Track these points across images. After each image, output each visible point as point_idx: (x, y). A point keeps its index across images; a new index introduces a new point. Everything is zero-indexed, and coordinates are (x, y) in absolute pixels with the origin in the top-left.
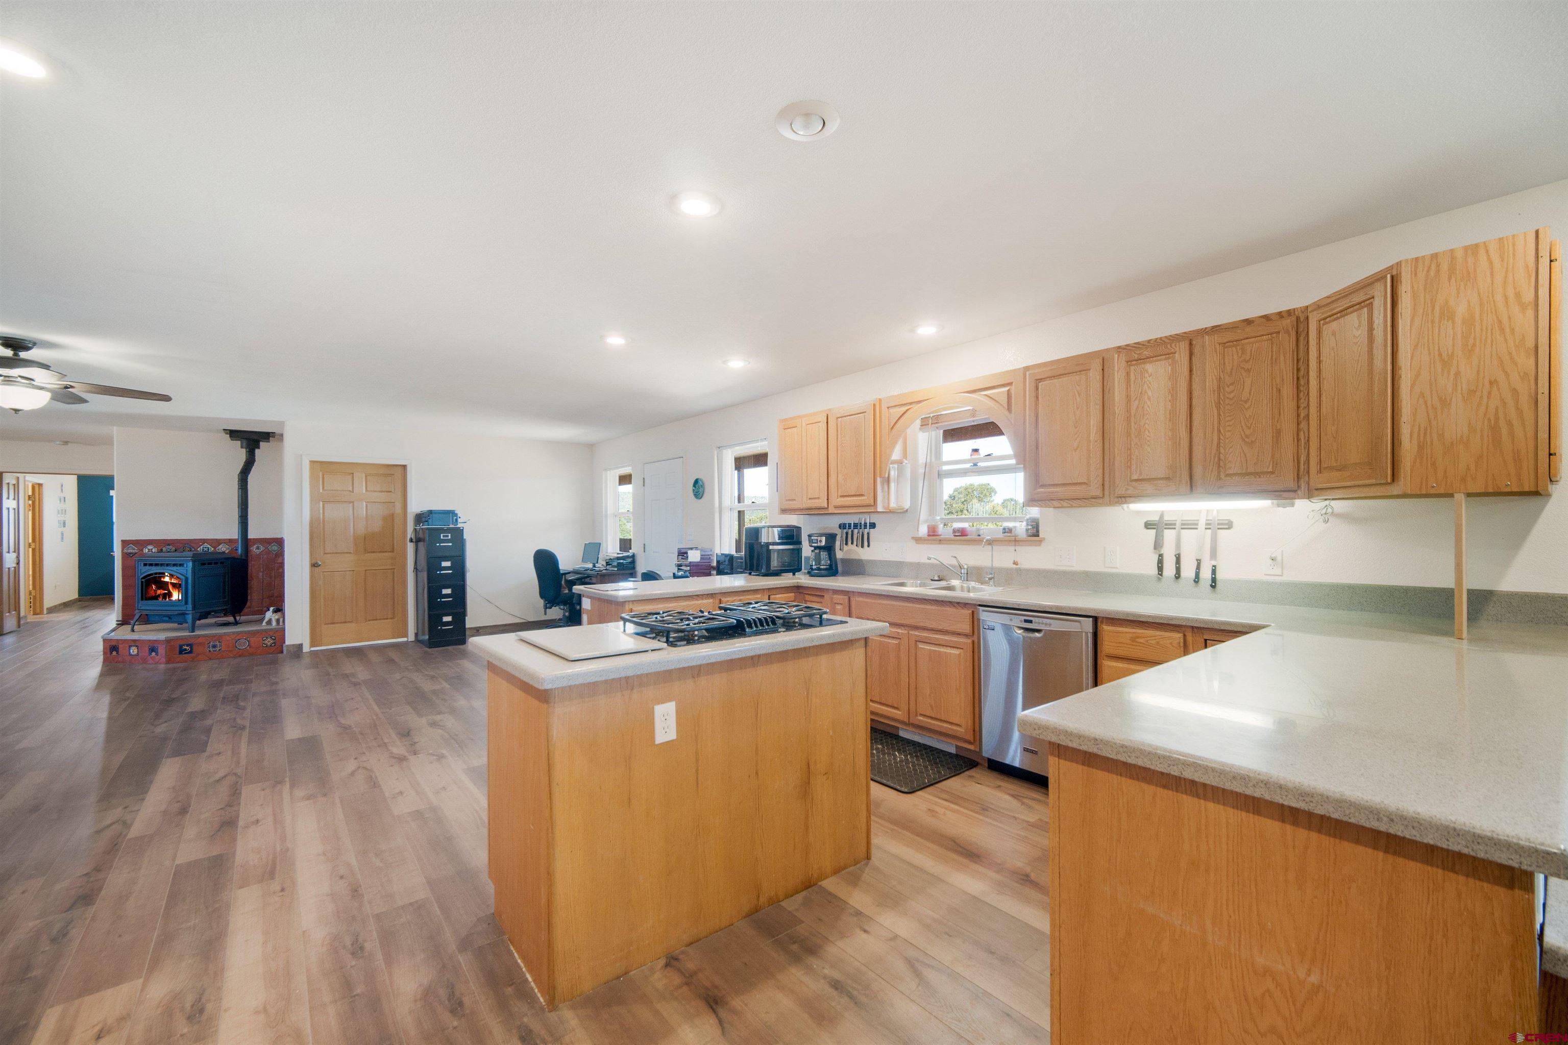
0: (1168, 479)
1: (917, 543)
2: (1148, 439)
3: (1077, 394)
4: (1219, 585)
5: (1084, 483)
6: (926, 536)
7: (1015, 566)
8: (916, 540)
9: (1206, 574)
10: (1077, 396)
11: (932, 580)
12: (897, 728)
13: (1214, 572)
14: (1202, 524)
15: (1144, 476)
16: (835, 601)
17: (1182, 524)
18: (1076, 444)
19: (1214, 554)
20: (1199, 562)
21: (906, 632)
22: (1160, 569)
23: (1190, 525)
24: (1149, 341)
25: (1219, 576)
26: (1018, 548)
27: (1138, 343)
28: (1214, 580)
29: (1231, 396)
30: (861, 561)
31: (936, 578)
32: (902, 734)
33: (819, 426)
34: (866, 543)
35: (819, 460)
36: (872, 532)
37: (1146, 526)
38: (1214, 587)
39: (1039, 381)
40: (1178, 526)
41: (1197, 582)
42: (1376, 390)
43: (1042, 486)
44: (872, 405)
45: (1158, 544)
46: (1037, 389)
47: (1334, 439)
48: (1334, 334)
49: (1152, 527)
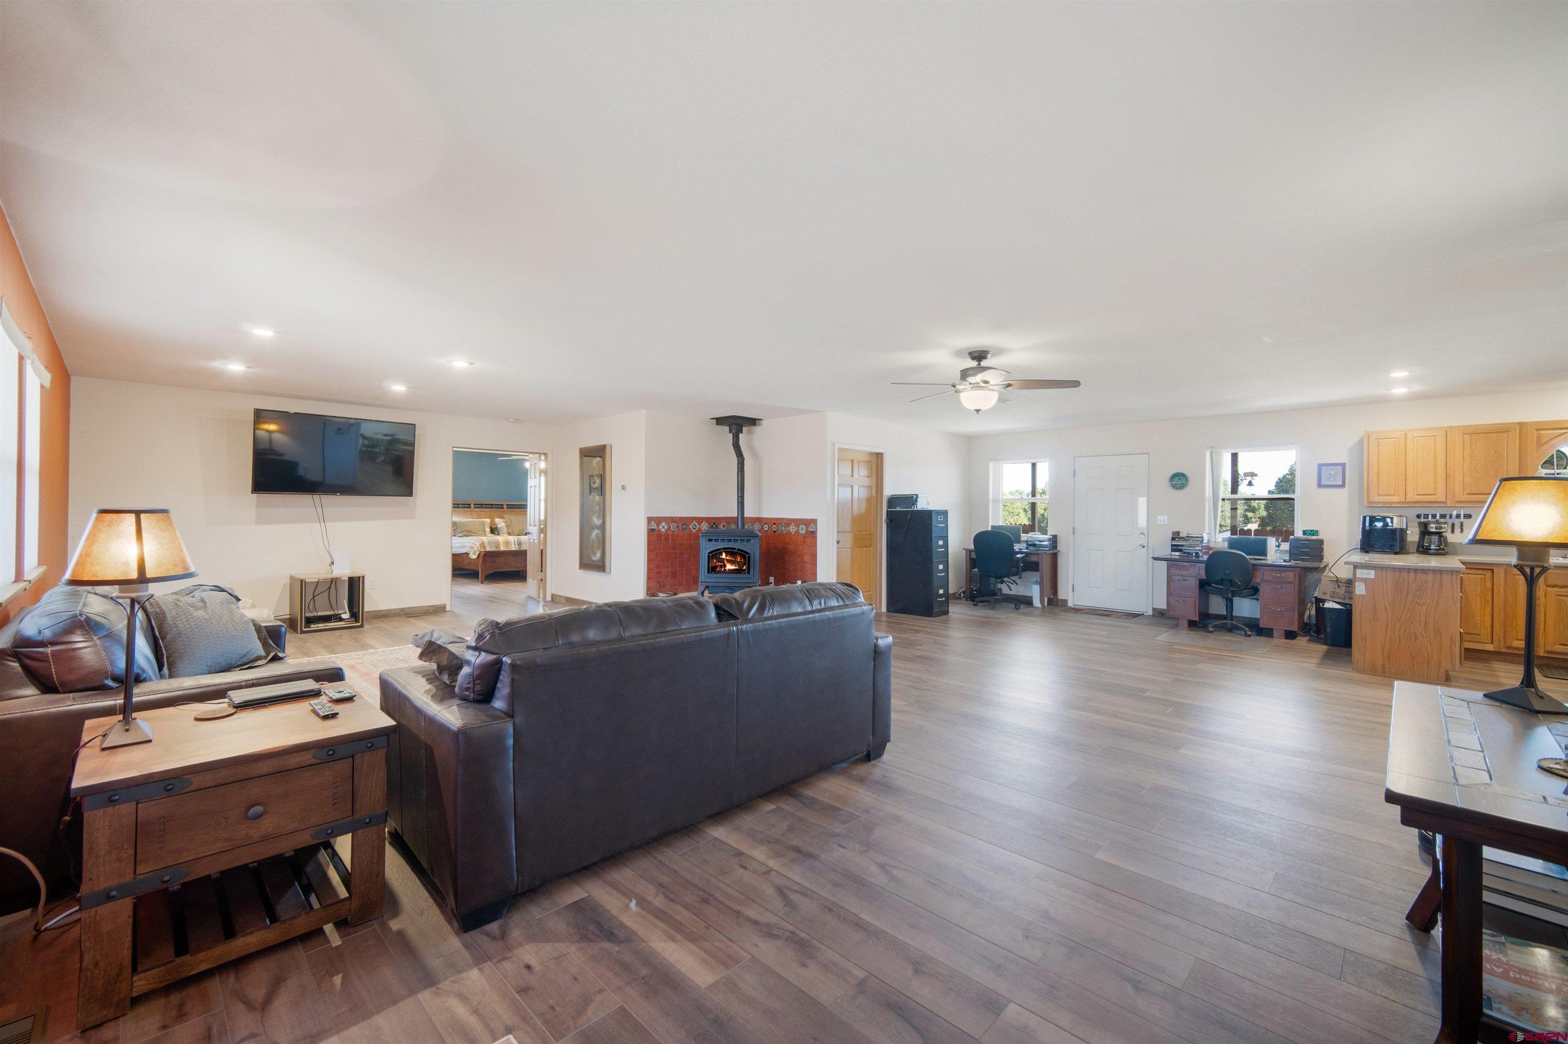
33: (1435, 439)
34: (1457, 530)
35: (1435, 465)
36: (1466, 522)
44: (1518, 427)
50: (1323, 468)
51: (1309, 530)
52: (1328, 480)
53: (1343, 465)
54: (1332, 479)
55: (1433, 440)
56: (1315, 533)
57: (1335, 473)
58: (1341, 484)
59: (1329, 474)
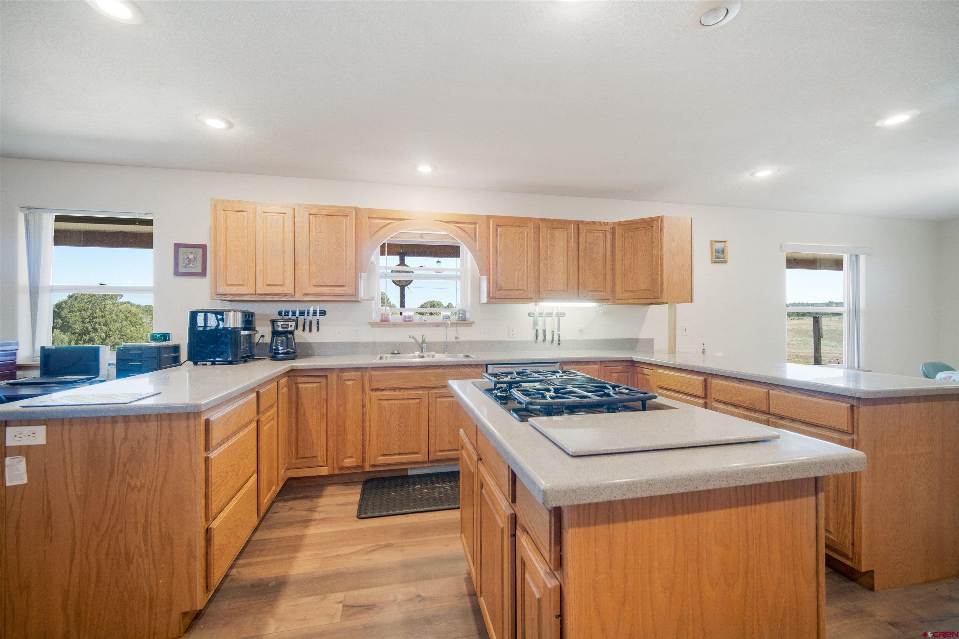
0: (564, 291)
1: (372, 327)
2: (556, 269)
3: (521, 239)
4: (561, 342)
5: (524, 290)
6: (379, 321)
7: (456, 340)
8: (371, 324)
9: (556, 338)
10: (521, 241)
11: (392, 354)
12: (406, 470)
13: (559, 337)
14: (554, 315)
16: (344, 379)
17: (546, 314)
18: (520, 267)
19: (559, 329)
20: (553, 332)
21: (427, 392)
22: (537, 337)
23: (549, 315)
24: (555, 220)
25: (561, 339)
26: (458, 328)
27: (549, 219)
28: (559, 341)
29: (590, 255)
30: (309, 344)
31: (396, 352)
32: (410, 473)
33: (283, 217)
34: (314, 328)
35: (284, 250)
36: (322, 319)
37: (529, 315)
38: (559, 344)
39: (499, 226)
40: (544, 315)
41: (552, 342)
42: (654, 262)
43: (500, 290)
44: (354, 212)
45: (535, 324)
46: (497, 231)
47: (632, 279)
48: (631, 237)
49: (531, 315)
50: (181, 250)
51: (159, 334)
52: (185, 266)
53: (203, 248)
54: (191, 265)
55: (282, 217)
56: (165, 337)
57: (194, 258)
58: (201, 272)
59: (187, 258)
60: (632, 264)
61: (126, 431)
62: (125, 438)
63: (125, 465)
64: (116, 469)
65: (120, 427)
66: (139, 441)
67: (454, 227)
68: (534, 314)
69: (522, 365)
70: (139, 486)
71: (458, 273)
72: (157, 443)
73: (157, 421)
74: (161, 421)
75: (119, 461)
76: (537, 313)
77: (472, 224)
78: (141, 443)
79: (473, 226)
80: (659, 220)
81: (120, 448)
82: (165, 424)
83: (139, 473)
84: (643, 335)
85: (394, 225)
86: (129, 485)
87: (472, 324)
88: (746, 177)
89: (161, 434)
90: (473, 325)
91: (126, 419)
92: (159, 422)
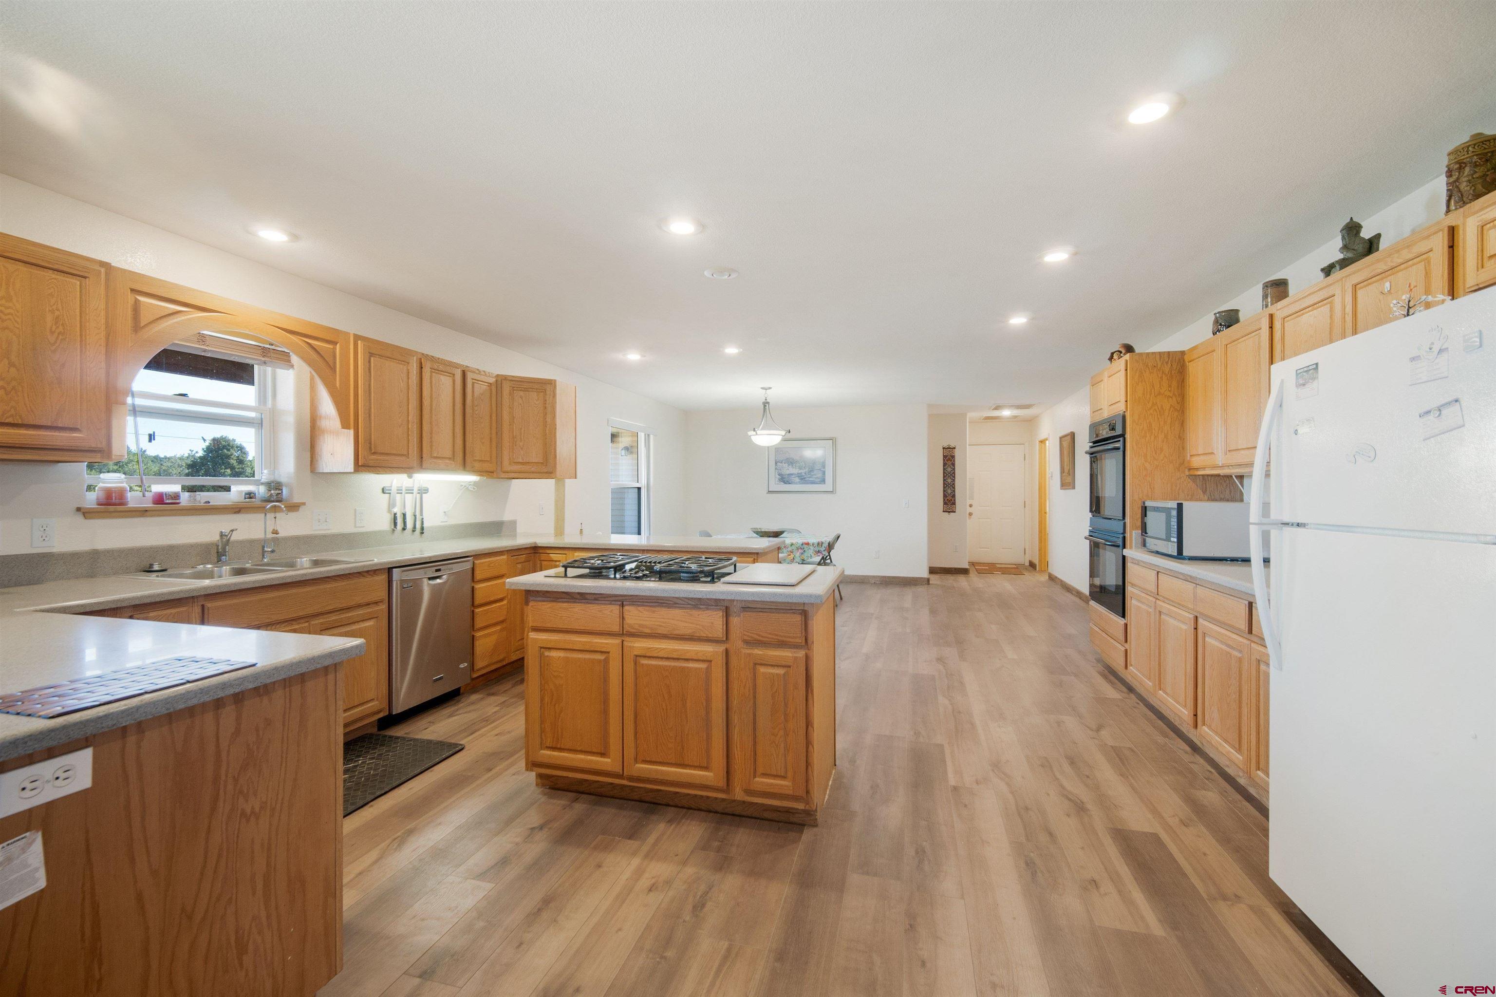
0: (450, 459)
1: (87, 518)
2: (442, 429)
4: (425, 530)
5: (406, 455)
7: (275, 535)
8: (85, 512)
9: (418, 526)
13: (422, 523)
14: (415, 491)
15: (439, 455)
17: (406, 490)
18: (400, 421)
19: (422, 511)
20: (415, 516)
21: (306, 624)
22: (395, 524)
23: (409, 491)
25: (425, 525)
26: (272, 515)
28: (422, 528)
37: (383, 491)
38: (422, 533)
39: (371, 355)
40: (404, 492)
41: (414, 531)
42: (547, 431)
43: (374, 453)
44: (103, 270)
45: (391, 504)
46: (370, 362)
47: (522, 449)
48: (521, 397)
49: (387, 492)
60: (523, 431)
61: (238, 719)
62: (237, 732)
63: (236, 780)
64: (221, 792)
65: (228, 713)
66: (257, 730)
67: (300, 343)
68: (391, 490)
69: (434, 564)
70: (257, 810)
71: (252, 414)
72: (284, 725)
73: (285, 688)
74: (290, 686)
75: (227, 776)
76: (394, 490)
77: (329, 343)
78: (261, 732)
79: (331, 347)
80: (551, 383)
81: (228, 751)
82: (296, 689)
83: (258, 787)
84: (507, 517)
85: (188, 317)
86: (243, 814)
87: (299, 506)
88: (619, 356)
89: (290, 708)
90: (301, 509)
91: (239, 698)
92: (287, 689)
